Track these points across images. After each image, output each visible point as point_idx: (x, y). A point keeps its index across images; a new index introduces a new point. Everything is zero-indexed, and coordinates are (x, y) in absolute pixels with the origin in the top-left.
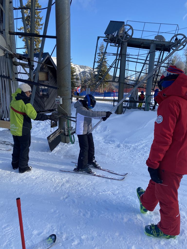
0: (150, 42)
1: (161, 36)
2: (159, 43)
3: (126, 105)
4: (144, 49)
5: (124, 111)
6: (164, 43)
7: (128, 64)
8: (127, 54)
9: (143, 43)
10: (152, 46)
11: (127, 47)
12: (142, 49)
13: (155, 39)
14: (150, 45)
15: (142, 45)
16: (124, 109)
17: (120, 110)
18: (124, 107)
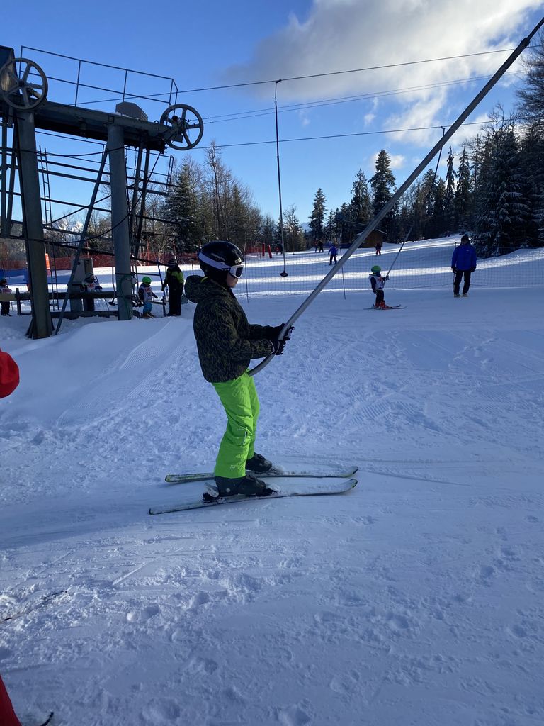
0: (106, 119)
1: (134, 106)
2: (132, 124)
3: (61, 308)
4: (89, 139)
5: (56, 327)
6: (144, 127)
7: (46, 181)
8: (38, 149)
9: (84, 121)
10: (112, 131)
11: (36, 129)
12: (85, 139)
13: (119, 114)
14: (106, 129)
15: (84, 128)
16: (56, 321)
17: (41, 325)
18: (56, 315)
